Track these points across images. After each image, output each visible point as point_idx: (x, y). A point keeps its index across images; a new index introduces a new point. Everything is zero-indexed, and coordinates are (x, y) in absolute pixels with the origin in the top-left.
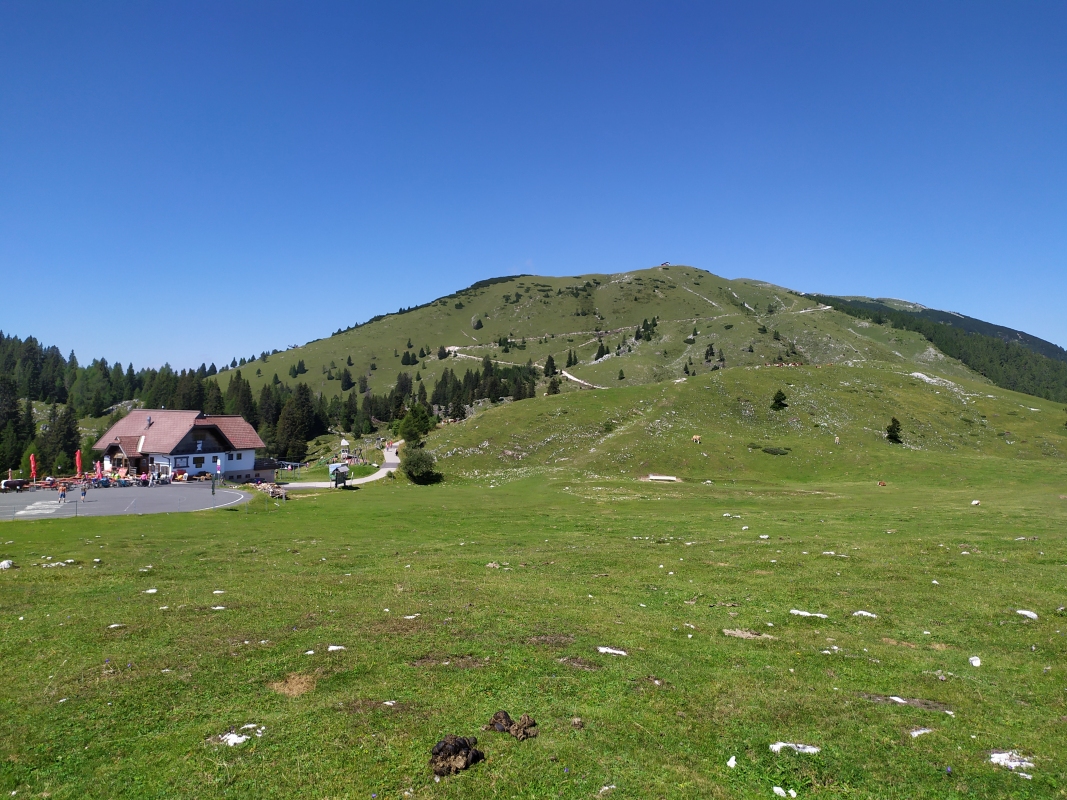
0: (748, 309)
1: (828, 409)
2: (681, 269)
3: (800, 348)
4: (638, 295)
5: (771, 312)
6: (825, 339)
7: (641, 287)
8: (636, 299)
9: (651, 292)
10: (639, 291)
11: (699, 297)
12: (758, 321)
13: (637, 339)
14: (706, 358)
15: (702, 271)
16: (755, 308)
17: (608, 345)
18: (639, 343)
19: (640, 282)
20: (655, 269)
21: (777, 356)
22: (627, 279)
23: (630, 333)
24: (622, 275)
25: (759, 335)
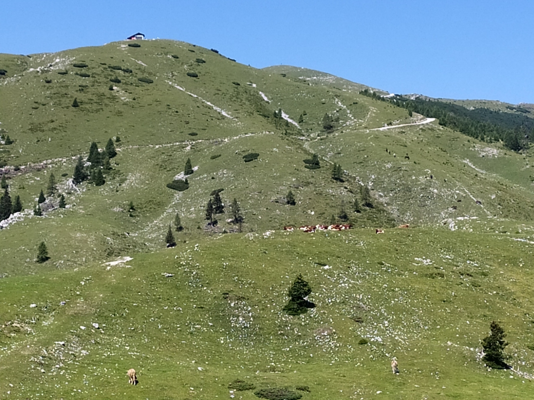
0: (287, 124)
1: (388, 309)
2: (163, 47)
3: (378, 196)
4: (81, 97)
5: (329, 128)
6: (422, 178)
7: (87, 81)
8: (75, 105)
9: (104, 89)
10: (82, 89)
11: (196, 100)
12: (306, 146)
13: (77, 181)
14: (209, 217)
15: (202, 50)
16: (301, 121)
17: (20, 193)
18: (81, 190)
19: (84, 71)
20: (113, 46)
21: (337, 211)
22: (59, 64)
23: (63, 170)
24: (50, 58)
25: (306, 172)
